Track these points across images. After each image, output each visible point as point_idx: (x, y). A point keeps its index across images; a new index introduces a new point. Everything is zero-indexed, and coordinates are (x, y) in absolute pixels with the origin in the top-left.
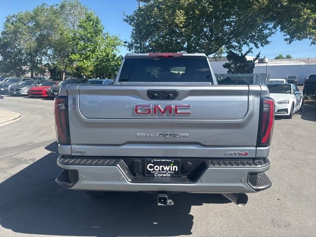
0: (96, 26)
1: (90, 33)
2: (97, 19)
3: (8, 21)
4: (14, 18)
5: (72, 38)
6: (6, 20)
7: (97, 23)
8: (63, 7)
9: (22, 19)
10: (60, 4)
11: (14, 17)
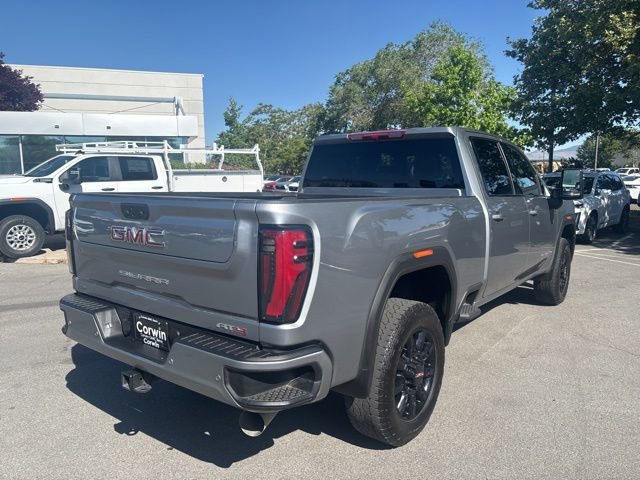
0: (466, 72)
1: (454, 87)
2: (470, 58)
3: (338, 81)
4: (348, 76)
5: (419, 100)
6: (335, 80)
7: (468, 65)
8: (418, 45)
9: (357, 75)
10: (414, 41)
11: (347, 73)
